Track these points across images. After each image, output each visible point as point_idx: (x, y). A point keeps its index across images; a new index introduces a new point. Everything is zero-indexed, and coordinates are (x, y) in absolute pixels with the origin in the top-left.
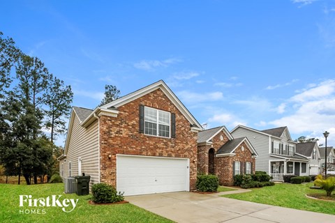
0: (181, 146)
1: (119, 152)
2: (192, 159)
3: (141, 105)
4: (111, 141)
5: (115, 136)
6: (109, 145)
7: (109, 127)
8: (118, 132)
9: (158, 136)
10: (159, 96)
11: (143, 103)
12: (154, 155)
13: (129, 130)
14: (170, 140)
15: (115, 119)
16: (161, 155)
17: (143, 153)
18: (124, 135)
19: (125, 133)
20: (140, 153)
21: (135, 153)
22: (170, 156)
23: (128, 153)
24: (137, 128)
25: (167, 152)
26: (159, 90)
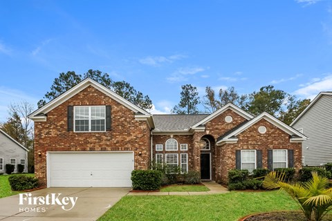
0: (120, 138)
1: (48, 150)
2: (137, 151)
3: (69, 106)
4: (41, 141)
5: (45, 137)
6: (40, 144)
7: (40, 130)
8: (48, 133)
9: (90, 131)
10: (90, 92)
11: (72, 104)
12: (84, 150)
13: (58, 130)
14: (104, 134)
15: (45, 123)
16: (92, 149)
17: (72, 149)
18: (53, 135)
19: (53, 133)
20: (69, 149)
21: (63, 150)
22: (103, 149)
23: (56, 149)
24: (66, 127)
25: (100, 146)
26: (90, 87)
